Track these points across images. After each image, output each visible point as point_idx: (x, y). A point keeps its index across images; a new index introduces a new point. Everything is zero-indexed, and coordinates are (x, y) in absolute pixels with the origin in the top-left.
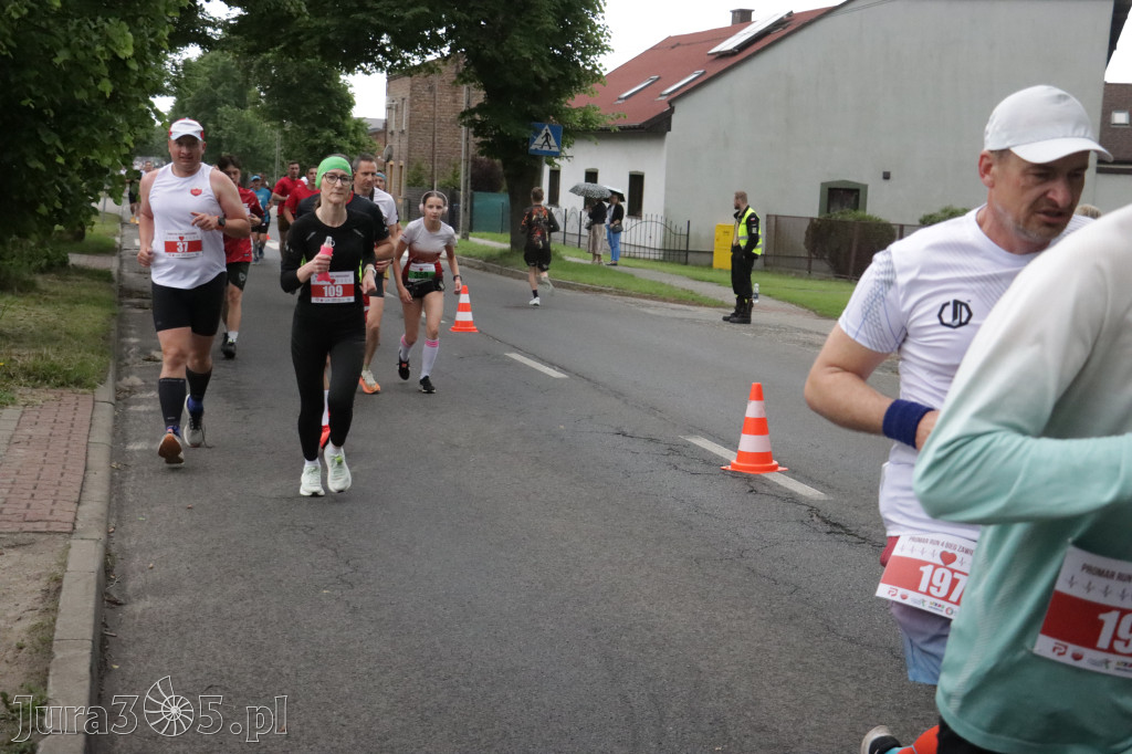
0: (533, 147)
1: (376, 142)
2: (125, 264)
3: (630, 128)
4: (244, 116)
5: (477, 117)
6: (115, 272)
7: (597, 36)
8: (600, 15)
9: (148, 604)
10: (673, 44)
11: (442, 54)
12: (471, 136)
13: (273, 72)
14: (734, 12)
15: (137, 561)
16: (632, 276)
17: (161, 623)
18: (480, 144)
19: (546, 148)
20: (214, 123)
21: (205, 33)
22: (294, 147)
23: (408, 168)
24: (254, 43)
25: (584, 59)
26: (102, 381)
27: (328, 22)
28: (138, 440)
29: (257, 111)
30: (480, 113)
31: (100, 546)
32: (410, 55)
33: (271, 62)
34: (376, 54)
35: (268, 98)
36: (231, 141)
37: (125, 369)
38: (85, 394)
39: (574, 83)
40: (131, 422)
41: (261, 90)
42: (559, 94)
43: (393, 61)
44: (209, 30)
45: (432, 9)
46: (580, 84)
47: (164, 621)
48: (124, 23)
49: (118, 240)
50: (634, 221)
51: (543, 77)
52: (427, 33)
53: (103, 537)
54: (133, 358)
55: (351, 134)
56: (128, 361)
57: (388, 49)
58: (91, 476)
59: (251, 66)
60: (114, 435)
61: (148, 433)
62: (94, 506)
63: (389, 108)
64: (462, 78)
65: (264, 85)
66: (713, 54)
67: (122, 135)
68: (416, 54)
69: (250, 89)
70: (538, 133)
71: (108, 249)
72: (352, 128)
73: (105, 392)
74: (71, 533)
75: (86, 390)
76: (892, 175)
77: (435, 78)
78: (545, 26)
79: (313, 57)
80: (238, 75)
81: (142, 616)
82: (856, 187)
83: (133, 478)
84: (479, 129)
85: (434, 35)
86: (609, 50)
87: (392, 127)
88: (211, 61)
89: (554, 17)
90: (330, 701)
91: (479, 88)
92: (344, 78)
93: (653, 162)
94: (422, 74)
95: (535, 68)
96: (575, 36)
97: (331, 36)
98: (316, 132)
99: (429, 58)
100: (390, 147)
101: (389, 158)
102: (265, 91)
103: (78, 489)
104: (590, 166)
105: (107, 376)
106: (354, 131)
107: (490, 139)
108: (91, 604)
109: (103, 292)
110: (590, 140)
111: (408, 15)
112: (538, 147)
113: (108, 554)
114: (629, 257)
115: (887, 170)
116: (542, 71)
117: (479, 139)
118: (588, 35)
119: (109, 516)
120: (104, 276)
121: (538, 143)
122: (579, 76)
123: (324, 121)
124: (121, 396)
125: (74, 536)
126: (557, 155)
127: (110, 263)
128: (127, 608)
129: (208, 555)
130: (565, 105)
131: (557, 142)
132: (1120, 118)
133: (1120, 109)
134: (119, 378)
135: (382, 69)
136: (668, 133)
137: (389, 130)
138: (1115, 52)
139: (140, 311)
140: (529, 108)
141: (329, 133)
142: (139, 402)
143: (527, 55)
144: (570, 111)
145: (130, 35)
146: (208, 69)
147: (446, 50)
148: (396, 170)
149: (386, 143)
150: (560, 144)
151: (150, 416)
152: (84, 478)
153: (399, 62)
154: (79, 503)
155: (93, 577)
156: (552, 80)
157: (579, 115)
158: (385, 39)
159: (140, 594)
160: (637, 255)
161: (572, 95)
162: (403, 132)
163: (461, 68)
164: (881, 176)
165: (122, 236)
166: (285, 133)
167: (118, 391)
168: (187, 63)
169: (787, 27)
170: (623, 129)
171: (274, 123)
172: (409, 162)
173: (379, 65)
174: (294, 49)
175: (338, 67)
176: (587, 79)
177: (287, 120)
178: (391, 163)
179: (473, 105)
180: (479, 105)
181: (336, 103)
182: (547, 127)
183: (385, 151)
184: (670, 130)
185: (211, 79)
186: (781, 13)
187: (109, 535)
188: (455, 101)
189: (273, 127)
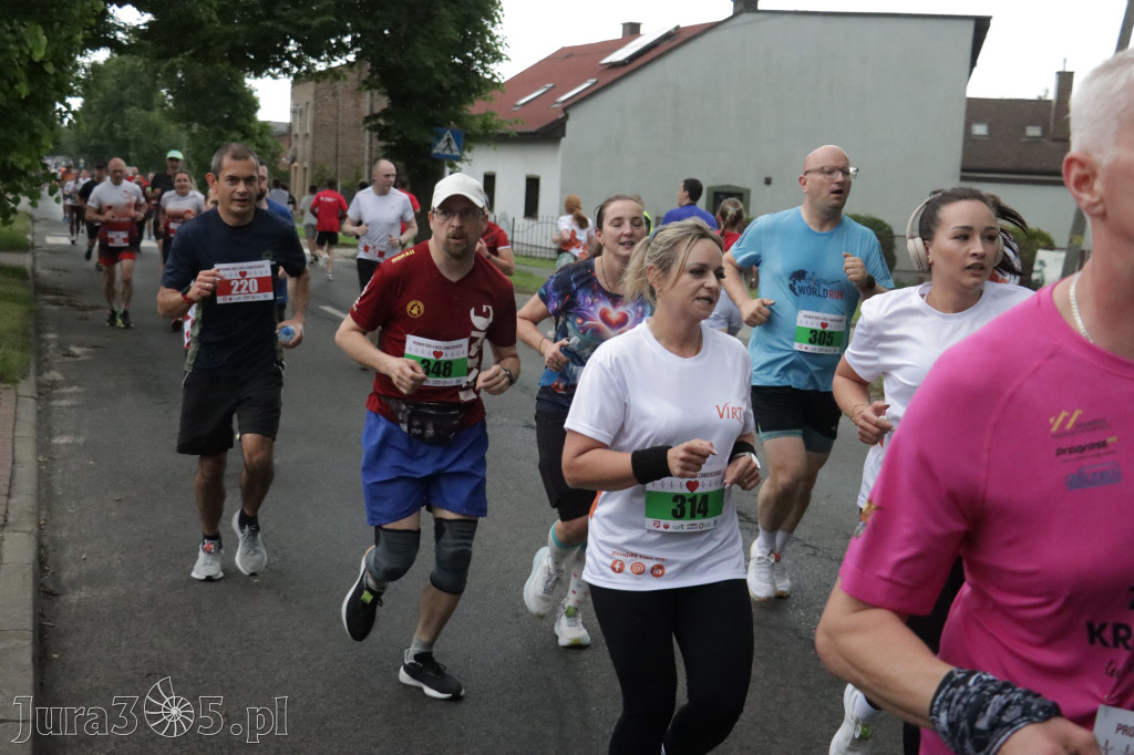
0: (435, 151)
1: (281, 144)
2: (38, 262)
3: (526, 134)
4: (151, 118)
5: (381, 121)
6: (29, 269)
7: (496, 45)
8: (498, 26)
9: (83, 594)
10: (567, 54)
11: (348, 62)
12: (375, 140)
13: (180, 76)
14: (624, 25)
15: (69, 553)
16: (530, 274)
17: (98, 612)
18: (384, 148)
19: (448, 152)
20: (121, 124)
21: (115, 37)
22: (201, 148)
23: (313, 169)
24: (163, 48)
25: (484, 69)
26: (25, 376)
27: (237, 29)
28: (63, 433)
29: (163, 112)
30: (384, 118)
31: (32, 538)
32: (315, 61)
33: (178, 66)
34: (283, 60)
35: (174, 101)
36: (138, 142)
37: (45, 364)
38: (7, 388)
39: (474, 90)
40: (55, 416)
41: (168, 93)
42: (460, 101)
43: (299, 67)
44: (120, 35)
45: (338, 17)
46: (480, 91)
47: (101, 611)
48: (40, 27)
49: (29, 237)
50: (531, 222)
51: (446, 84)
52: (333, 41)
53: (36, 530)
54: (52, 352)
55: (257, 137)
56: (48, 356)
57: (294, 56)
58: (19, 470)
59: (157, 70)
60: (38, 428)
61: (72, 427)
62: (23, 500)
63: (294, 112)
64: (368, 85)
65: (172, 88)
66: (605, 64)
67: (40, 136)
68: (320, 60)
69: (158, 91)
70: (439, 138)
71: (20, 246)
72: (258, 131)
73: (27, 388)
74: (4, 526)
75: (8, 385)
76: (773, 181)
77: (340, 85)
78: (447, 36)
79: (221, 62)
80: (146, 78)
81: (78, 606)
82: (740, 191)
83: (60, 471)
84: (383, 133)
85: (339, 43)
86: (507, 59)
87: (297, 130)
88: (118, 63)
89: (456, 28)
90: (267, 687)
91: (384, 94)
92: (251, 82)
93: (548, 166)
94: (328, 80)
95: (437, 76)
96: (475, 47)
97: (240, 43)
98: (221, 134)
99: (334, 64)
100: (295, 149)
101: (294, 160)
102: (172, 94)
103: (7, 483)
104: (489, 169)
105: (28, 371)
106: (260, 134)
107: (394, 144)
108: (29, 596)
109: (18, 290)
110: (489, 145)
111: (316, 23)
112: (440, 151)
113: (40, 546)
114: (526, 256)
115: (769, 175)
116: (445, 79)
117: (383, 144)
118: (487, 44)
119: (39, 509)
120: (18, 273)
121: (440, 148)
122: (480, 84)
123: (231, 125)
124: (43, 390)
125: (6, 529)
126: (459, 159)
127: (24, 260)
128: (62, 599)
129: (139, 546)
130: (465, 112)
131: (458, 146)
132: (980, 130)
133: (980, 121)
134: (39, 373)
135: (289, 75)
136: (563, 140)
137: (293, 133)
138: (975, 69)
139: (56, 308)
140: (431, 114)
141: (236, 135)
142: (62, 397)
143: (430, 63)
144: (472, 118)
145: (44, 38)
146: (116, 72)
147: (351, 58)
148: (300, 172)
149: (290, 146)
150: (462, 148)
151: (73, 411)
152: (12, 471)
153: (304, 68)
154: (9, 496)
155: (29, 570)
156: (453, 87)
157: (479, 122)
158: (292, 46)
159: (75, 585)
160: (534, 254)
161: (472, 101)
162: (307, 135)
163: (365, 75)
164: (763, 180)
165: (33, 234)
166: (192, 135)
167: (40, 385)
168: (95, 66)
169: (675, 40)
170: (521, 134)
171: (181, 125)
172: (313, 164)
173: (286, 71)
174: (204, 55)
175: (246, 71)
176: (487, 87)
177: (194, 121)
178: (296, 164)
179: (377, 110)
180: (384, 110)
181: (242, 107)
182: (448, 132)
183: (290, 153)
184: (564, 135)
185: (118, 82)
186: (668, 27)
187: (39, 526)
188: (357, 106)
189: (180, 129)
